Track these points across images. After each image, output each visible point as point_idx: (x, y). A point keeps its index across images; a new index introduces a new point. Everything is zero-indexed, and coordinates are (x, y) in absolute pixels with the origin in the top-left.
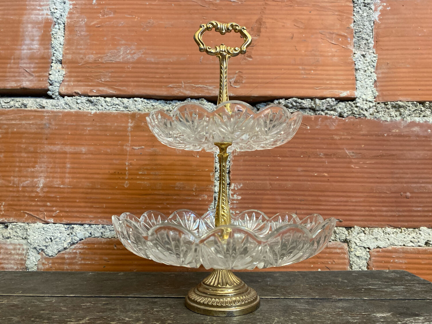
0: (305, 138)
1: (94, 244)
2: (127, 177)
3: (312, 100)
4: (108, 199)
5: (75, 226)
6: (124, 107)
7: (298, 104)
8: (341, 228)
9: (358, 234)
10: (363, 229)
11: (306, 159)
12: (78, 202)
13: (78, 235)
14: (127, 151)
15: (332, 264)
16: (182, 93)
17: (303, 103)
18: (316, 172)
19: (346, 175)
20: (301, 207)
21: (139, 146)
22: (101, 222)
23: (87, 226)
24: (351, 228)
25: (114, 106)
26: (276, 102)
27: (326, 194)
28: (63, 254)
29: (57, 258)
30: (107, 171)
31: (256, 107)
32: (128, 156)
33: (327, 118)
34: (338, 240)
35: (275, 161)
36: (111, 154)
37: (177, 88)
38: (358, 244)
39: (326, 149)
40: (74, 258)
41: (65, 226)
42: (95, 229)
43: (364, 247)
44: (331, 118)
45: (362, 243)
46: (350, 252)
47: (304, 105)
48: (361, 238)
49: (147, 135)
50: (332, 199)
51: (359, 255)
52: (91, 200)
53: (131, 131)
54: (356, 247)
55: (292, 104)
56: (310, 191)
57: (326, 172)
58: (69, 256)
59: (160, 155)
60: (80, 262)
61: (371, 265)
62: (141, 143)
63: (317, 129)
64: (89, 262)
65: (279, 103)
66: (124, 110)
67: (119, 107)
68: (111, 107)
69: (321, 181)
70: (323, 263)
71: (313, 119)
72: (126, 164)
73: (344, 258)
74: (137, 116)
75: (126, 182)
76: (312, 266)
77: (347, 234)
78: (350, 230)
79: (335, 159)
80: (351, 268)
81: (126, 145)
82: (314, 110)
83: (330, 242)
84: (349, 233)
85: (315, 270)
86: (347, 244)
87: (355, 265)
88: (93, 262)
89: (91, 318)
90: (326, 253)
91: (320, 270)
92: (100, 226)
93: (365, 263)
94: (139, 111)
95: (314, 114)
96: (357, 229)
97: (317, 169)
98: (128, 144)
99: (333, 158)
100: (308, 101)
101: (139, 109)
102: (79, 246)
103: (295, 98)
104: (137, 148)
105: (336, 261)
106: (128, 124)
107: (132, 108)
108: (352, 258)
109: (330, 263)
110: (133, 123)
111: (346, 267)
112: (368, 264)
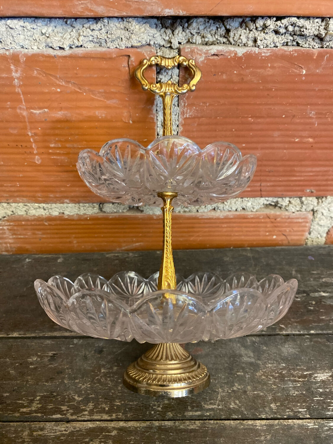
0: (294, 90)
1: (21, 221)
2: (35, 152)
4: (20, 177)
7: (297, 29)
8: (311, 199)
9: (329, 204)
11: (289, 120)
14: (24, 117)
15: (290, 231)
17: (306, 29)
18: (297, 137)
20: (268, 178)
21: (40, 108)
22: (21, 201)
23: (5, 205)
24: (323, 197)
27: (303, 163)
30: (6, 144)
32: (27, 124)
34: (304, 210)
35: (243, 123)
36: (2, 121)
38: (325, 214)
39: (321, 105)
42: (16, 208)
43: (331, 217)
45: (330, 214)
46: (312, 221)
47: (306, 32)
48: (330, 208)
49: (47, 91)
50: (309, 169)
51: (322, 224)
53: (20, 86)
54: (322, 217)
55: (286, 28)
56: (283, 160)
57: (311, 137)
59: (75, 121)
60: (11, 237)
62: (41, 104)
63: (317, 75)
64: (22, 237)
65: (265, 27)
69: (301, 148)
70: (280, 231)
71: (315, 58)
72: (28, 135)
73: (306, 226)
74: (23, 59)
75: (37, 157)
76: (267, 234)
77: (316, 204)
78: (321, 199)
79: (329, 120)
80: (310, 233)
81: (20, 108)
82: (321, 39)
83: (293, 213)
84: (318, 203)
85: (269, 238)
86: (312, 213)
87: (315, 233)
88: (27, 236)
89: (42, 397)
90: (286, 222)
91: (275, 237)
92: (21, 204)
93: (326, 229)
94: (22, 49)
95: (320, 46)
96: (330, 199)
97: (301, 133)
98: (22, 107)
99: (328, 117)
100: (316, 24)
101: (21, 44)
102: (3, 223)
103: (295, 17)
104: (37, 112)
105: (295, 229)
106: (11, 74)
107: (9, 44)
108: (314, 226)
109: (288, 231)
110: (19, 71)
111: (304, 233)
112: (329, 231)
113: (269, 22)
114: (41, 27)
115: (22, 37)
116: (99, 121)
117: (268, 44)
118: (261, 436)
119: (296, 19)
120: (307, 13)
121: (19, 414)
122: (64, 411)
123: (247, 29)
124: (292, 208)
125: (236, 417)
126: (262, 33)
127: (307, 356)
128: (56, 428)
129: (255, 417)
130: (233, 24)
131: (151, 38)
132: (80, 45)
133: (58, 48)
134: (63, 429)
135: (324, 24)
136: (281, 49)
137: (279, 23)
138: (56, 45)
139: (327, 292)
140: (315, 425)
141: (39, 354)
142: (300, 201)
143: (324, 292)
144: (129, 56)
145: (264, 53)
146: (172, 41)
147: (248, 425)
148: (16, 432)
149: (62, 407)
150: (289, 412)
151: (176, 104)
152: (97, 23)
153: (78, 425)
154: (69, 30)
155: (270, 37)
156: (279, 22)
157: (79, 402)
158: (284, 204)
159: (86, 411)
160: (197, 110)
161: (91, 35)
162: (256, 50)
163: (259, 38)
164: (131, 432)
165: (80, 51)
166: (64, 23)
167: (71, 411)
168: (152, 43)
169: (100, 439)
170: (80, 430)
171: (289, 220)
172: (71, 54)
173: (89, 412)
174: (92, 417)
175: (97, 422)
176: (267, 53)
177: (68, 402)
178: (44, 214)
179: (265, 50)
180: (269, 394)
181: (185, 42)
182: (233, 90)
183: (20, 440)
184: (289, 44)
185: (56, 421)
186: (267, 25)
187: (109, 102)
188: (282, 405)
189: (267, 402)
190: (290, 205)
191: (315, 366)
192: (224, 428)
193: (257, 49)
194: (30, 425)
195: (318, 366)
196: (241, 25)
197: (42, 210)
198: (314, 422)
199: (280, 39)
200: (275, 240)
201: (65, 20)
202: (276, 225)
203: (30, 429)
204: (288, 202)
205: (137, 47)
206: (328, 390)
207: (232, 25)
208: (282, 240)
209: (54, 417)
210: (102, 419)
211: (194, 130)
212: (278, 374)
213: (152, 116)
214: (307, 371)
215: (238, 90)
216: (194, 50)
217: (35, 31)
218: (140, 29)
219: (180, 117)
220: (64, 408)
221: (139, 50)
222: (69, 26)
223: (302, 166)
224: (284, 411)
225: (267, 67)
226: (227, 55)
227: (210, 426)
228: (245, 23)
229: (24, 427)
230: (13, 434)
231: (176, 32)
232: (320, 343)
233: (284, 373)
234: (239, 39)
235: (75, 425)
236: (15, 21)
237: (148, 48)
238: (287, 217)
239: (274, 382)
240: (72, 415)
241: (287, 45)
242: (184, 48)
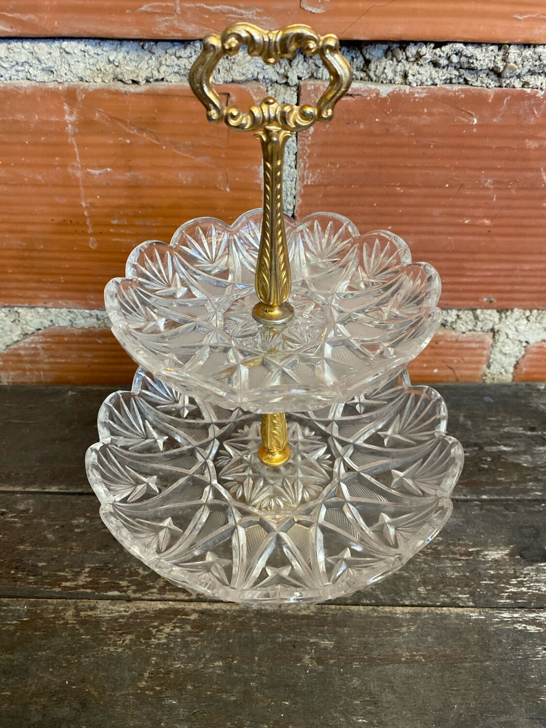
0: (462, 147)
1: (63, 336)
2: (90, 231)
3: (499, 49)
4: (65, 268)
5: (20, 310)
6: (43, 70)
7: (463, 59)
8: (489, 312)
9: (517, 320)
10: (528, 313)
11: (454, 191)
12: (13, 273)
13: (30, 323)
14: (77, 179)
15: (459, 362)
16: (178, 30)
17: (477, 60)
18: (468, 217)
19: (526, 222)
21: (101, 167)
22: (64, 304)
23: (41, 310)
24: (507, 310)
25: (20, 68)
26: (412, 50)
27: (477, 256)
28: (15, 349)
29: (8, 355)
30: (49, 219)
31: (361, 53)
32: (82, 189)
33: (522, 96)
34: (479, 329)
35: (388, 195)
36: (46, 185)
37: (162, 14)
38: (511, 336)
39: (501, 169)
40: (36, 355)
41: (3, 309)
42: (56, 316)
43: (520, 341)
44: (533, 96)
45: (518, 336)
46: (492, 346)
47: (477, 64)
48: (519, 327)
49: (111, 142)
50: (485, 266)
51: (507, 352)
52: (35, 270)
53: (76, 134)
54: (507, 340)
55: (449, 58)
56: (448, 252)
57: (487, 217)
58: (27, 352)
59: (149, 187)
60: (47, 361)
61: (522, 365)
62: (103, 162)
63: (494, 126)
64: (63, 361)
65: (419, 56)
66: (46, 78)
67: (31, 70)
68: (13, 72)
69: (474, 234)
70: (443, 361)
71: (490, 101)
72: (81, 206)
73: (482, 355)
74: (81, 97)
75: (91, 238)
76: (425, 365)
77: (496, 320)
78: (505, 313)
79: (514, 192)
80: (489, 367)
81: (73, 166)
82: (499, 75)
83: (464, 333)
84: (500, 319)
85: (427, 372)
86: (491, 334)
87: (497, 365)
88: (69, 360)
89: (92, 568)
90: (452, 348)
91: (436, 371)
92: (64, 311)
93: (513, 361)
94: (81, 83)
95: (497, 84)
96: (518, 313)
97: (472, 212)
98: (75, 164)
99: (510, 188)
100: (490, 53)
101: (80, 75)
102: (37, 338)
103: (460, 42)
104: (97, 172)
105: (466, 358)
106: (64, 116)
107: (63, 74)
108: (494, 355)
109: (455, 361)
110: (75, 113)
111: (480, 366)
112: (517, 363)
113: (424, 50)
114: (108, 52)
115: (82, 65)
116: (182, 187)
117: (424, 80)
118: (403, 626)
119: (461, 45)
120: (476, 37)
121: (60, 589)
122: (124, 587)
123: (395, 59)
124: (461, 327)
125: (368, 602)
126: (415, 65)
127: (474, 527)
128: (113, 608)
129: (394, 603)
130: (375, 53)
131: (259, 70)
132: (161, 77)
133: (131, 82)
134: (122, 609)
135: (501, 53)
136: (441, 88)
137: (438, 51)
138: (127, 78)
139: (510, 446)
140: (480, 614)
141: (88, 514)
142: (474, 316)
143: (505, 445)
144: (228, 95)
145: (418, 93)
146: (289, 74)
147: (386, 612)
148: (55, 611)
149: (121, 582)
150: (443, 598)
151: (293, 164)
152: (185, 48)
153: (143, 605)
154: (147, 58)
155: (426, 71)
156: (439, 49)
157: (144, 577)
158: (450, 319)
159: (155, 588)
160: (323, 175)
161: (176, 65)
162: (407, 89)
163: (410, 72)
164: (218, 616)
165: (161, 86)
166: (140, 48)
167: (134, 588)
168: (261, 77)
169: (174, 623)
170: (146, 612)
171: (457, 344)
172: (148, 91)
173: (159, 590)
174: (162, 596)
175: (170, 603)
176: (422, 93)
177: (129, 576)
178: (96, 326)
179: (419, 89)
180: (417, 574)
181: (307, 76)
182: (375, 146)
183: (62, 622)
184: (454, 81)
185: (113, 598)
186: (421, 54)
187: (199, 160)
188: (434, 589)
189: (414, 585)
190: (459, 322)
191: (486, 542)
192: (351, 615)
193: (408, 87)
194: (75, 602)
195: (490, 541)
196: (386, 54)
197: (95, 320)
198: (480, 612)
199: (441, 74)
200: (436, 375)
201: (142, 43)
202: (437, 351)
203: (76, 608)
204: (456, 317)
205: (239, 82)
206: (502, 572)
207: (373, 53)
208: (447, 376)
209: (110, 593)
210: (177, 598)
211: (319, 202)
212: (430, 551)
213: (258, 182)
214: (473, 547)
215: (382, 146)
216: (319, 87)
217: (99, 57)
218: (244, 57)
219: (297, 184)
220: (124, 583)
221: (242, 86)
222: (147, 52)
223: (475, 260)
224: (437, 597)
225: (423, 113)
226: (365, 95)
227: (331, 612)
228: (392, 51)
229: (68, 605)
230: (52, 614)
231: (295, 62)
232: (495, 511)
233: (439, 548)
234: (383, 73)
235: (138, 604)
236: (74, 43)
237: (255, 85)
238: (453, 339)
239: (425, 559)
240: (134, 592)
241: (451, 83)
242: (305, 85)
